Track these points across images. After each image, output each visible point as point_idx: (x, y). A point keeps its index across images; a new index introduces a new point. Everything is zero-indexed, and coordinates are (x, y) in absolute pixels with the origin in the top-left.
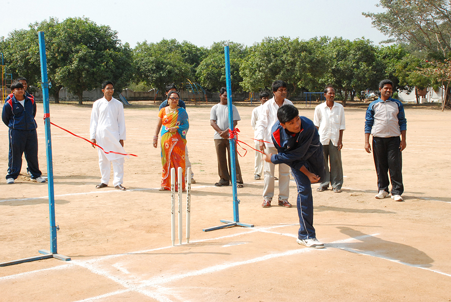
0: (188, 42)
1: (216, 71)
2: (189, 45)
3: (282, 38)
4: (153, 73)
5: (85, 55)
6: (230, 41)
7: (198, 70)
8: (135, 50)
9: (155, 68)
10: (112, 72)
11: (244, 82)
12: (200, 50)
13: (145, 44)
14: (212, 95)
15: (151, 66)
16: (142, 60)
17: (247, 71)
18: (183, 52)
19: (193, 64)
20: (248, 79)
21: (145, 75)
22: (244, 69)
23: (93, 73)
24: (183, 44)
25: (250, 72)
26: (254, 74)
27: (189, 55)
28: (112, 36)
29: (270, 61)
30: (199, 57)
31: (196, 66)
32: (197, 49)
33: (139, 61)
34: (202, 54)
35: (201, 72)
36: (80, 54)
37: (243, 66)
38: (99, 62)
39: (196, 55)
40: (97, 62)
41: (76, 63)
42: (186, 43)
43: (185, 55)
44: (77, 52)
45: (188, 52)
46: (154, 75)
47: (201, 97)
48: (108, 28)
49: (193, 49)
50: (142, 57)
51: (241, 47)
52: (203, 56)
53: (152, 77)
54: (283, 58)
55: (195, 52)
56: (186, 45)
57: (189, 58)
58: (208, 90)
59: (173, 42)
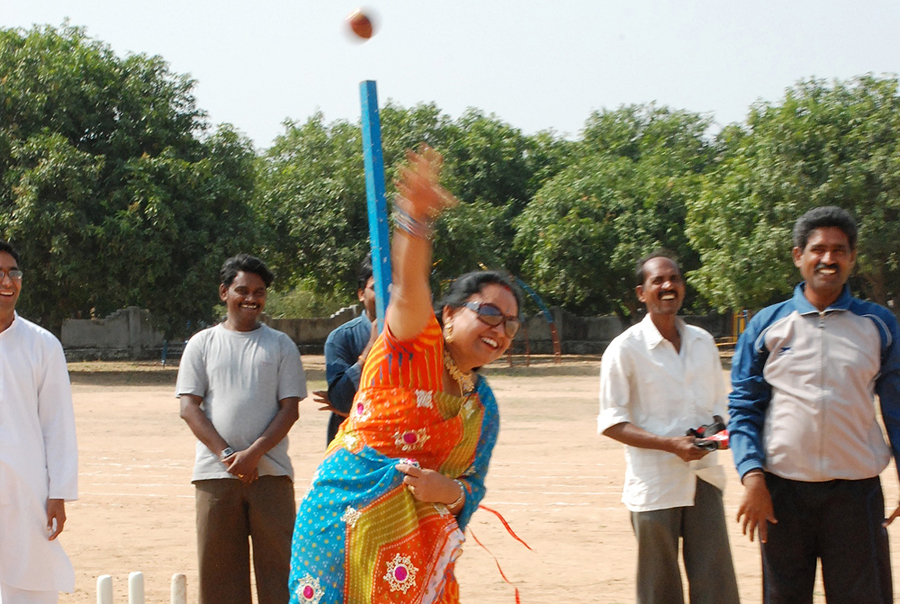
0: (487, 115)
1: (594, 230)
2: (488, 128)
3: (868, 82)
4: (340, 243)
5: (63, 173)
6: (658, 106)
7: (524, 224)
8: (274, 152)
9: (344, 223)
10: (167, 239)
11: (705, 269)
12: (531, 145)
13: (314, 126)
14: (585, 327)
15: (329, 216)
16: (297, 191)
17: (717, 226)
18: (463, 155)
19: (504, 202)
20: (721, 257)
21: (307, 250)
22: (704, 215)
23: (94, 245)
24: (467, 123)
25: (730, 224)
26: (748, 232)
27: (488, 167)
28: (172, 95)
29: (819, 177)
30: (529, 174)
31: (517, 210)
32: (523, 143)
33: (283, 195)
34: (541, 160)
35: (534, 233)
36: (44, 169)
37: (700, 205)
38: (117, 201)
39: (517, 167)
40: (111, 205)
41: (26, 201)
42: (476, 123)
43: (474, 169)
44: (32, 162)
45: (486, 154)
46: (344, 251)
47: (544, 336)
48: (156, 66)
49: (506, 141)
50: (297, 178)
51: (701, 129)
52: (546, 169)
53: (335, 259)
54: (873, 165)
55: (510, 154)
56: (479, 128)
57: (489, 180)
58: (571, 307)
59: (427, 115)
